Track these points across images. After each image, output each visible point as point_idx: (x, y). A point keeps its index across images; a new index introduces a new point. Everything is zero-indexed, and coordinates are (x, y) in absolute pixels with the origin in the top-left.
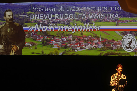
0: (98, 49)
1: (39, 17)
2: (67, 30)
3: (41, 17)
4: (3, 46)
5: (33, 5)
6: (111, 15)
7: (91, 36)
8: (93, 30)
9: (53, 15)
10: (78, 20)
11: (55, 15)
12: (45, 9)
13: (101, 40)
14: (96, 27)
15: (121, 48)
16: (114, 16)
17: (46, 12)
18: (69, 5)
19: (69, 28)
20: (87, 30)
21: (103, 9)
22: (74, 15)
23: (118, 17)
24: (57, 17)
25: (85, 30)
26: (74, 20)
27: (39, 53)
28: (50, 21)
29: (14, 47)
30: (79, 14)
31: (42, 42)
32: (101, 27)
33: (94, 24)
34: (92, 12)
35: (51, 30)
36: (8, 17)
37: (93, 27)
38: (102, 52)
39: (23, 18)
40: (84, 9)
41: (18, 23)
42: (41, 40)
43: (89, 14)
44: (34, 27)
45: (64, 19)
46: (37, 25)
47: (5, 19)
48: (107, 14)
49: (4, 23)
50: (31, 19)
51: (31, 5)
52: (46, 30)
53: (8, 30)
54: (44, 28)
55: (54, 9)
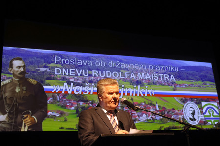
0: (156, 121)
1: (69, 72)
3: (72, 73)
4: (6, 115)
5: (58, 55)
6: (166, 77)
7: (145, 102)
8: (146, 95)
9: (90, 72)
10: (125, 80)
11: (93, 71)
12: (77, 62)
13: (158, 109)
14: (149, 91)
15: (184, 119)
16: (170, 78)
17: (79, 66)
18: (111, 59)
20: (138, 95)
21: (155, 68)
22: (119, 73)
23: (174, 79)
24: (96, 74)
25: (136, 95)
26: (119, 80)
27: (72, 127)
28: (86, 79)
29: (28, 119)
30: (126, 73)
31: (75, 111)
32: (157, 91)
33: (147, 87)
34: (141, 71)
35: (88, 92)
36: (17, 69)
37: (146, 91)
38: (162, 125)
39: (43, 72)
40: (131, 66)
41: (35, 79)
42: (73, 108)
43: (139, 74)
44: (61, 87)
45: (105, 77)
46: (66, 84)
47: (12, 72)
48: (161, 75)
49: (9, 78)
50: (56, 75)
51: (55, 54)
52: (80, 92)
53: (17, 90)
54: (77, 90)
55: (91, 63)
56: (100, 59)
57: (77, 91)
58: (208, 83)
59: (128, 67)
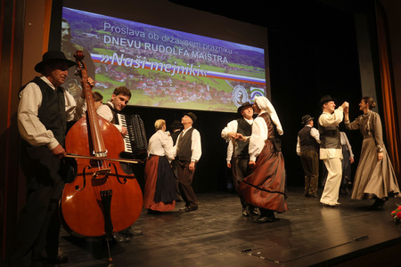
0: (205, 102)
1: (120, 42)
2: (163, 70)
3: (123, 43)
5: (108, 21)
6: (220, 58)
7: (196, 82)
8: (198, 75)
9: (142, 44)
10: (178, 57)
11: (146, 43)
12: (129, 32)
13: (209, 90)
14: (202, 71)
15: (232, 102)
16: (223, 60)
17: (131, 36)
18: (166, 32)
19: (166, 66)
20: (190, 74)
21: (210, 48)
22: (172, 49)
23: (227, 61)
24: (148, 47)
25: (188, 73)
26: (172, 56)
28: (137, 51)
30: (180, 49)
32: (209, 72)
33: (199, 66)
34: (196, 49)
35: (139, 66)
37: (198, 71)
38: (211, 106)
39: (91, 39)
40: (185, 43)
42: (122, 81)
43: (193, 52)
44: (111, 58)
45: (158, 52)
46: (115, 54)
48: (215, 56)
50: (106, 44)
51: (104, 19)
52: (131, 65)
55: (143, 35)
56: (153, 31)
57: (128, 63)
58: (259, 69)
59: (182, 43)
